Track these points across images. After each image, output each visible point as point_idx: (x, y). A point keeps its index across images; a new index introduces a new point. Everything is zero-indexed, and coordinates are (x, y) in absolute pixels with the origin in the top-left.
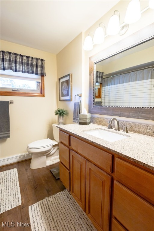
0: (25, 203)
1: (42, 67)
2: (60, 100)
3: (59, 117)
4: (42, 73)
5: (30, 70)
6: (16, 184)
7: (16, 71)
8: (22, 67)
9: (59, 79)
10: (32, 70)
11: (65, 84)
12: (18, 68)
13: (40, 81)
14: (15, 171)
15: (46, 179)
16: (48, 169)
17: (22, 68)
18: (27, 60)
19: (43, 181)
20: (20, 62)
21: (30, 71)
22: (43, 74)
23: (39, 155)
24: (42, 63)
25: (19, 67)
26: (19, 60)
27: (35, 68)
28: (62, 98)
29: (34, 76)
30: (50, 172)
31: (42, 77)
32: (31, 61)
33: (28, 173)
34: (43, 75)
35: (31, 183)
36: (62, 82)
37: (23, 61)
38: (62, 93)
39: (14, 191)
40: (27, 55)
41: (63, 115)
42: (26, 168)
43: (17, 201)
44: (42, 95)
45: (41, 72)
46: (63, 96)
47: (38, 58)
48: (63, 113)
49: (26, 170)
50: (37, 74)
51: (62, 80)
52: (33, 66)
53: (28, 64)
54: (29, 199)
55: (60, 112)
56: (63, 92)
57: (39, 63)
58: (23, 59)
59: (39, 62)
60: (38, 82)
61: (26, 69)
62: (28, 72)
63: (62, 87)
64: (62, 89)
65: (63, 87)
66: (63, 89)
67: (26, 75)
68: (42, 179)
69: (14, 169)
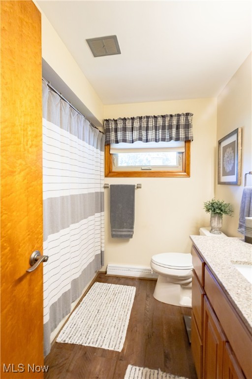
0: (126, 353)
1: (187, 126)
2: (220, 183)
3: (212, 217)
4: (186, 137)
5: (167, 135)
6: (126, 313)
7: (147, 141)
8: (156, 133)
9: (219, 141)
10: (170, 136)
11: (229, 150)
12: (150, 137)
13: (183, 150)
14: (132, 291)
15: (172, 331)
16: (182, 314)
17: (156, 135)
18: (163, 121)
19: (165, 332)
20: (152, 127)
21: (167, 138)
22: (188, 137)
23: (168, 279)
24: (187, 120)
25: (151, 134)
26: (152, 124)
27: (174, 131)
28: (224, 179)
29: (173, 143)
30: (183, 321)
31: (187, 144)
32: (170, 120)
33: (148, 303)
34: (188, 141)
35: (146, 324)
36: (223, 147)
37: (157, 124)
38: (224, 168)
39: (121, 323)
40: (163, 115)
41: (220, 213)
42: (148, 294)
43: (118, 342)
44: (185, 174)
45: (185, 135)
46: (225, 174)
47: (180, 114)
48: (220, 209)
49: (147, 296)
50: (177, 139)
51: (224, 144)
52: (172, 129)
53: (164, 127)
54: (135, 350)
55: (213, 206)
56: (225, 166)
57: (182, 121)
58: (157, 122)
59: (182, 119)
60: (179, 153)
61: (161, 135)
62: (164, 140)
63: (224, 156)
64: (223, 161)
65: (226, 156)
66: (225, 160)
67: (161, 144)
68: (165, 327)
69: (133, 287)
